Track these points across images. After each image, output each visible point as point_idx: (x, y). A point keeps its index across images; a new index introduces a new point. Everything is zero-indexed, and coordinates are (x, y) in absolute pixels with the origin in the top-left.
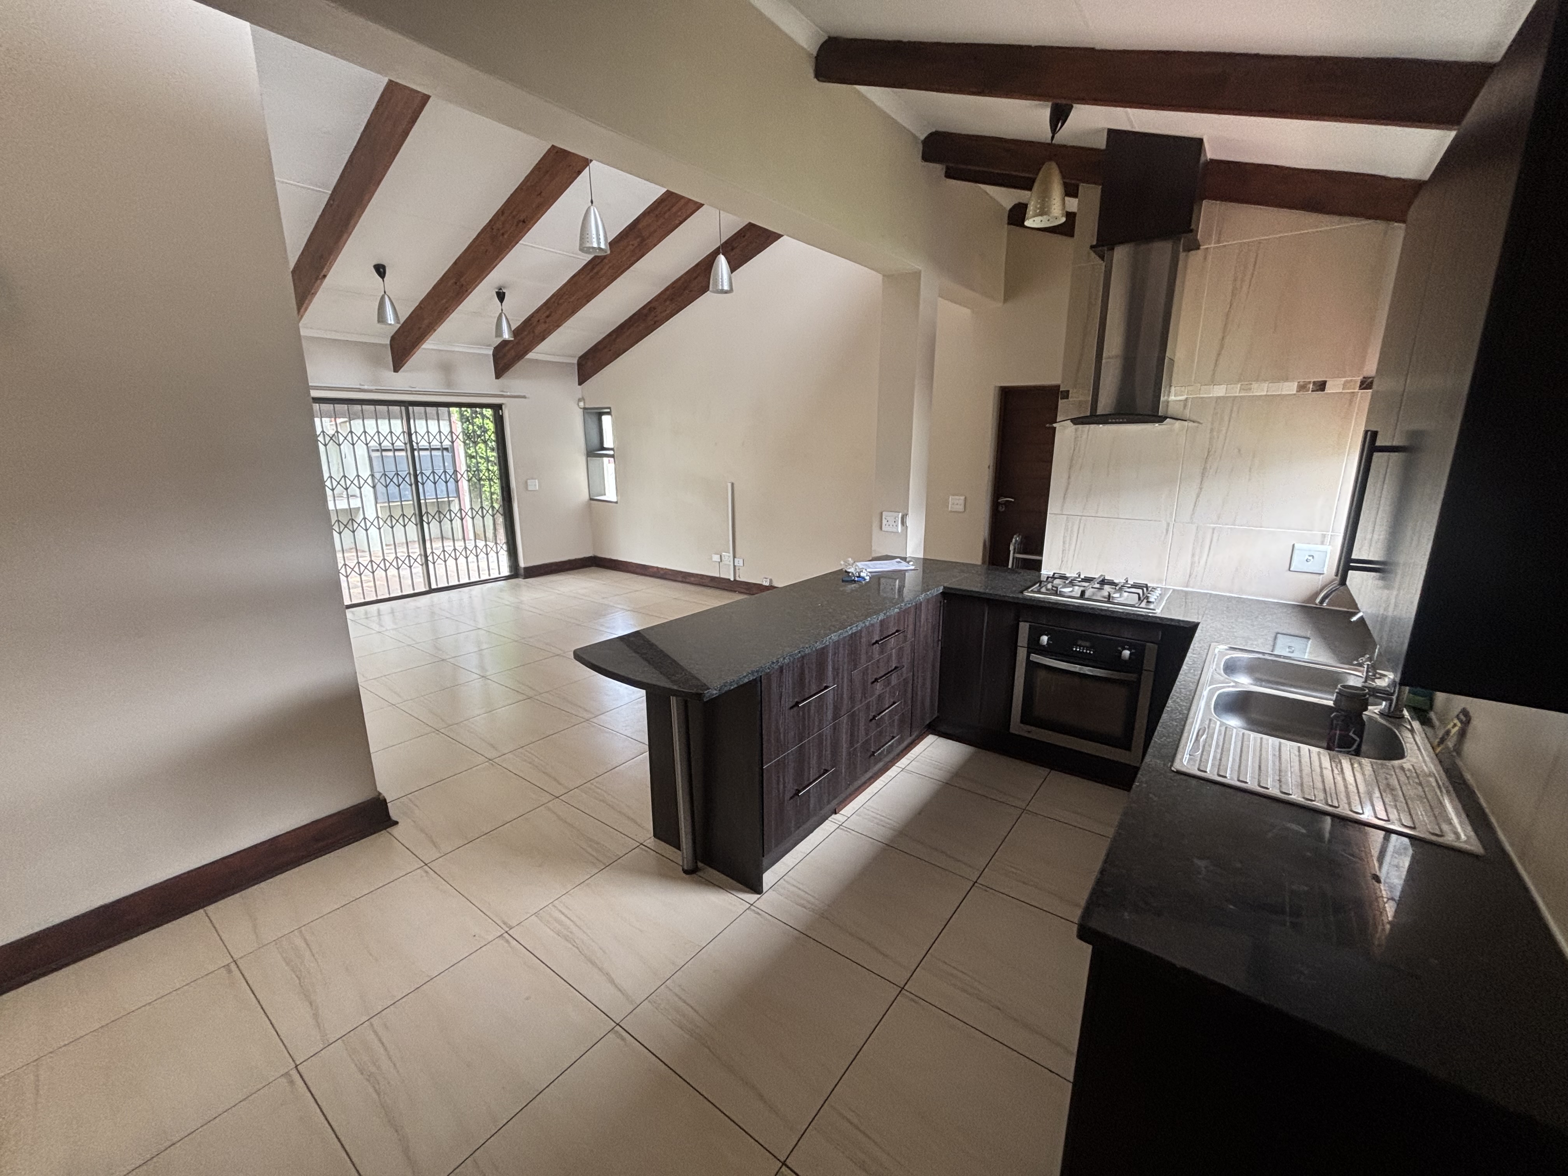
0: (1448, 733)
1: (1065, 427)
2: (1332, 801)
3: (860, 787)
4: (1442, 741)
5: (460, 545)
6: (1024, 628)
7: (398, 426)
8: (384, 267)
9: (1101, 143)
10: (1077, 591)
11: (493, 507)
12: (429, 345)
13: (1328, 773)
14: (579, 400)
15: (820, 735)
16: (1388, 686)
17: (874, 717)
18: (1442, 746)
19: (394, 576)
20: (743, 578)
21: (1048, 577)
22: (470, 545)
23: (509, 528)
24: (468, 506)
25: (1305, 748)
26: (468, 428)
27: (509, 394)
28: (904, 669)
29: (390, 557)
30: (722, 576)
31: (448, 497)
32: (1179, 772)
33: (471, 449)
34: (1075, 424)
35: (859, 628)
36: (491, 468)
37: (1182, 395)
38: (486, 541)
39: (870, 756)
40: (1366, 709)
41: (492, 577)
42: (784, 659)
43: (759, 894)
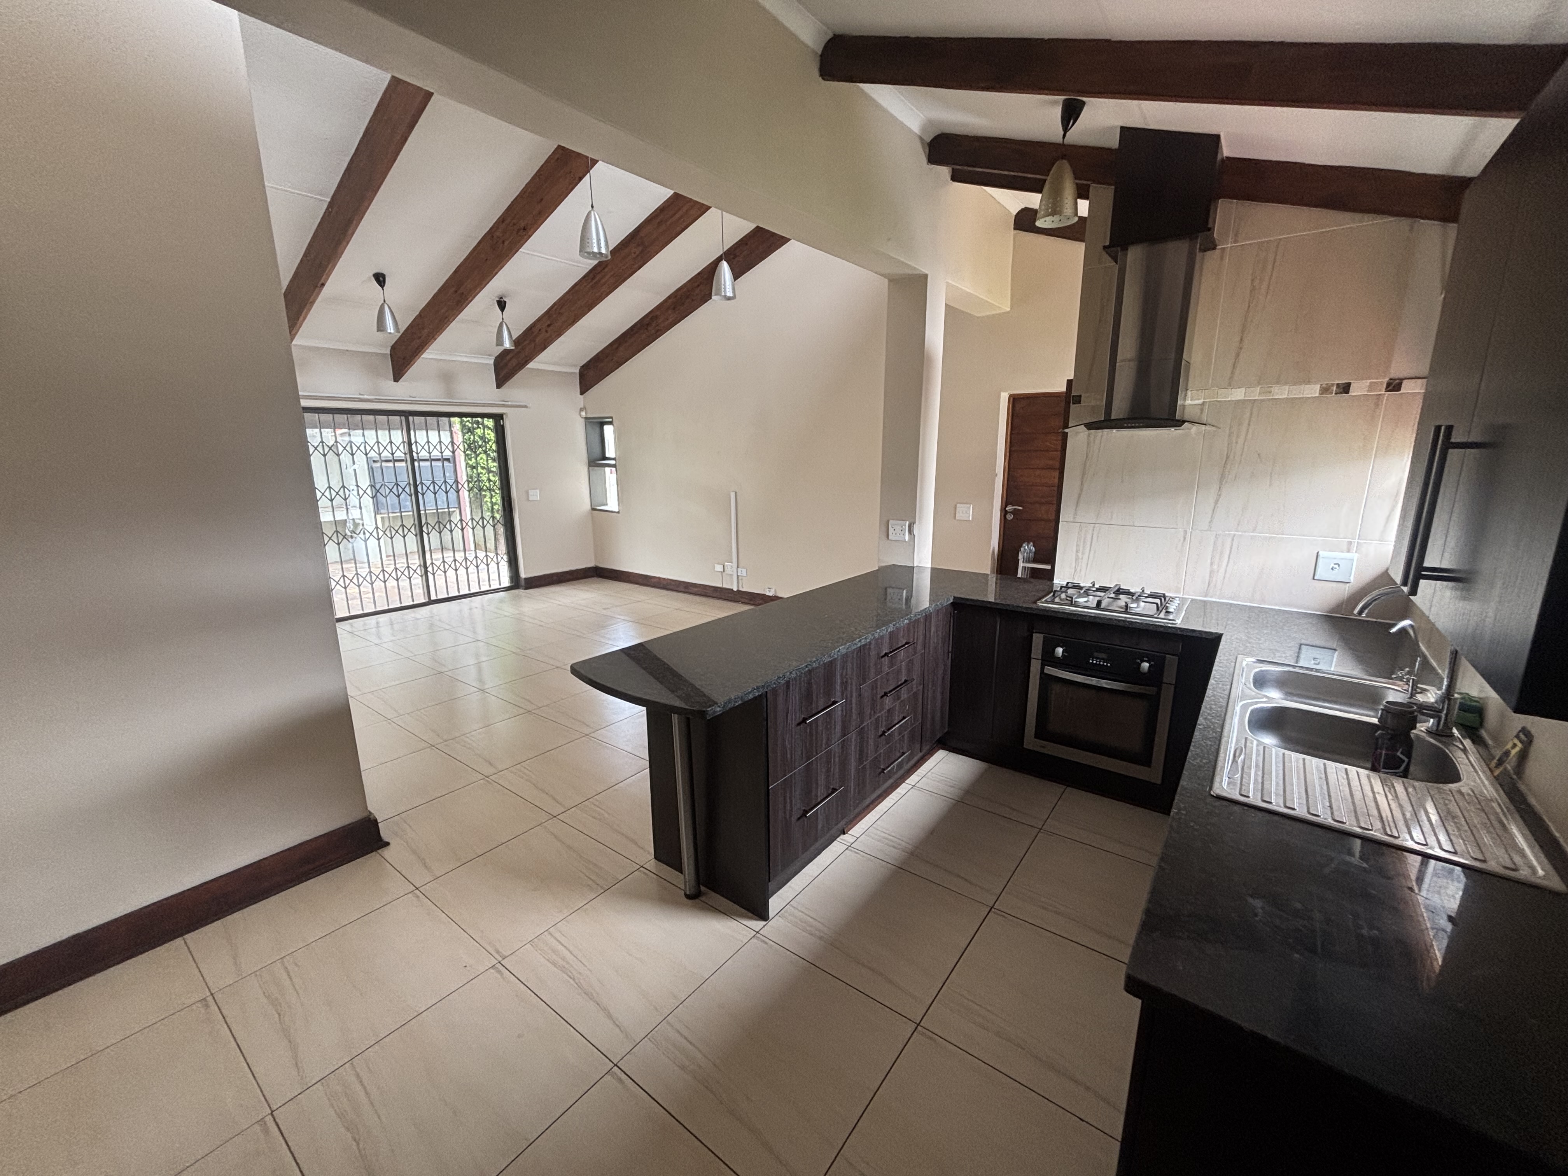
0: (1507, 753)
1: (1077, 433)
2: (1391, 830)
3: (868, 806)
4: (1500, 762)
5: (460, 556)
6: (1038, 639)
7: (398, 436)
8: (383, 276)
9: (1113, 142)
10: (1092, 601)
11: (493, 517)
12: (430, 354)
13: (1381, 799)
14: (581, 410)
15: (829, 753)
16: (1436, 702)
17: (884, 732)
18: (1501, 769)
19: (394, 587)
20: (746, 588)
21: (1062, 587)
22: (471, 556)
23: (510, 538)
24: (469, 517)
25: (1352, 770)
26: (470, 438)
27: (510, 403)
28: (914, 682)
29: (390, 569)
30: (725, 586)
31: (449, 508)
32: (1220, 798)
33: (473, 459)
34: (1089, 429)
35: (868, 640)
36: (492, 478)
37: (1199, 399)
38: (486, 551)
39: (880, 774)
40: (1414, 728)
41: (493, 588)
42: (791, 673)
43: (766, 921)
